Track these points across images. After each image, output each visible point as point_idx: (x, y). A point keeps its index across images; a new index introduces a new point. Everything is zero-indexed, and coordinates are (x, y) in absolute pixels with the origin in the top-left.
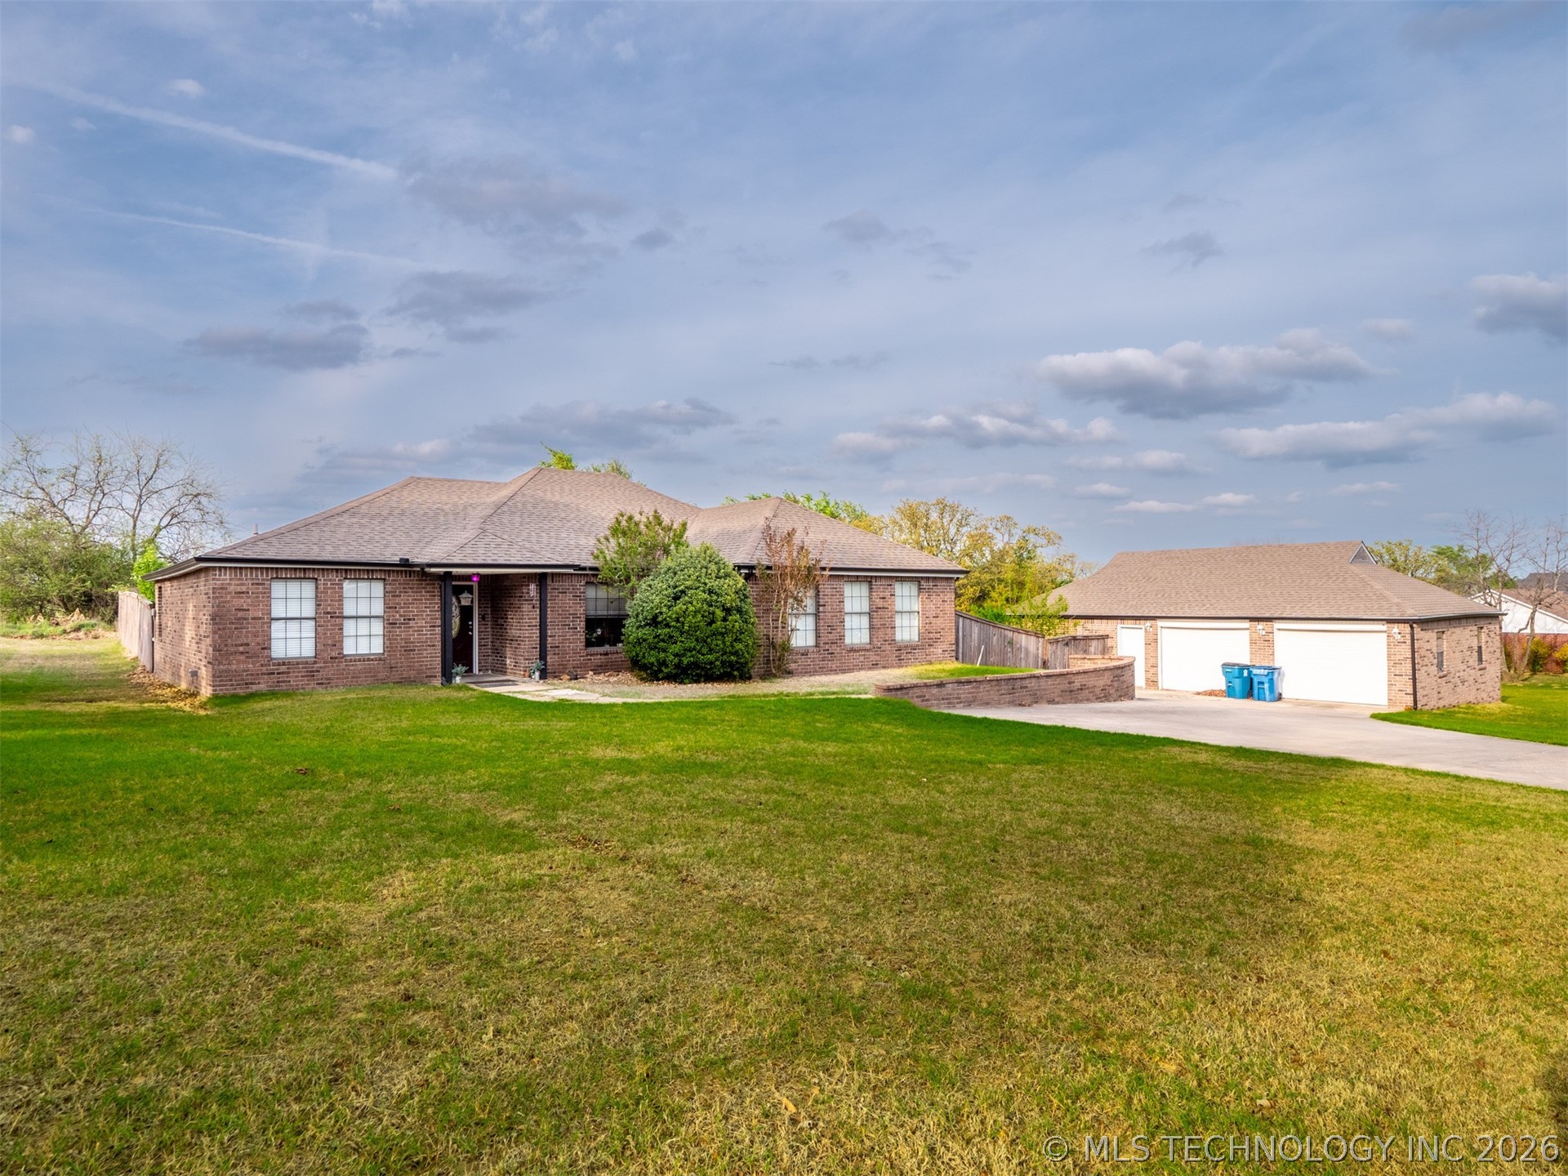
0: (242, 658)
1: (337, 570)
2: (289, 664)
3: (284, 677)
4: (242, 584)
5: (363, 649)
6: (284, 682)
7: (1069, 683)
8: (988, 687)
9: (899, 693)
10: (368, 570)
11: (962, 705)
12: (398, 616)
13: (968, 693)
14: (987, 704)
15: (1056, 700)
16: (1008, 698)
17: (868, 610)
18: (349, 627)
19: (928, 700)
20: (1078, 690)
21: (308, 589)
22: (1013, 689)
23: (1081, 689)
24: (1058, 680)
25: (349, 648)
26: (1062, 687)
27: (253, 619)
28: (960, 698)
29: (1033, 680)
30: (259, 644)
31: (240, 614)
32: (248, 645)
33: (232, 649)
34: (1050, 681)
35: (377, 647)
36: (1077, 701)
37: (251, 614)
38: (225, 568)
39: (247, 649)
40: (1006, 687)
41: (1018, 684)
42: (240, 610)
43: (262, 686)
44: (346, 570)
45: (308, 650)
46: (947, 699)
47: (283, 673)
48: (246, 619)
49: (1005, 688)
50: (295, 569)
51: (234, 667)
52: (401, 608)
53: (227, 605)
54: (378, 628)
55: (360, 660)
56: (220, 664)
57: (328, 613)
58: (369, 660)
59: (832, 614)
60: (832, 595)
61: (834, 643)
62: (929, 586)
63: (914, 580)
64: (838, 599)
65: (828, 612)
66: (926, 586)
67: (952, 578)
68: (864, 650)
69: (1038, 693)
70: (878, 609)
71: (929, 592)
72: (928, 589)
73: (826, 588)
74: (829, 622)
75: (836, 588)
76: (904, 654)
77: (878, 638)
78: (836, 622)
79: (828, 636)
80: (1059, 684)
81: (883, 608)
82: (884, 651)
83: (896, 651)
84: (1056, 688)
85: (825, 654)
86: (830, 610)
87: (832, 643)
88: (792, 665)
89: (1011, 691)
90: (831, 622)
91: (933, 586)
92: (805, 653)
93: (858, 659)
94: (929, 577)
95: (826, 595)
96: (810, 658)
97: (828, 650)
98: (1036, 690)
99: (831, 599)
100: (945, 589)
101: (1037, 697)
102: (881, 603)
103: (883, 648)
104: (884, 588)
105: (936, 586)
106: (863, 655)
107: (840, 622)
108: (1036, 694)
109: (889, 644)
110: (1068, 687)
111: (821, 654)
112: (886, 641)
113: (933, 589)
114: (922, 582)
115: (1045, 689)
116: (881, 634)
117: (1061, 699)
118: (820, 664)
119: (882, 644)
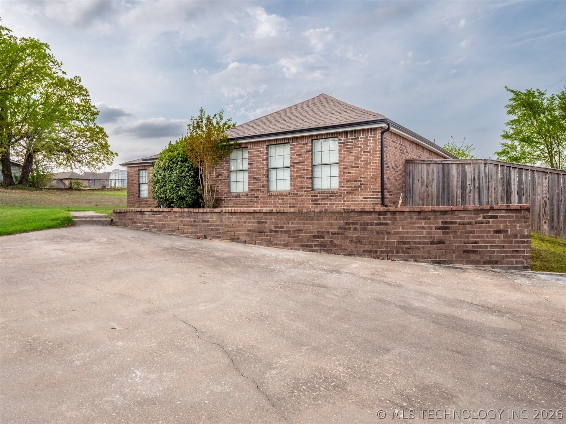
7: (259, 223)
8: (173, 217)
11: (156, 230)
13: (159, 221)
14: (173, 231)
15: (242, 238)
16: (190, 229)
17: (290, 165)
19: (135, 222)
20: (271, 231)
22: (195, 221)
23: (276, 232)
24: (244, 219)
26: (249, 226)
28: (154, 224)
29: (215, 216)
34: (234, 219)
40: (188, 219)
41: (200, 218)
46: (146, 223)
49: (186, 220)
59: (257, 170)
60: (258, 156)
61: (259, 190)
62: (347, 139)
63: (331, 136)
64: (262, 158)
65: (255, 168)
66: (344, 140)
67: (376, 129)
68: (282, 195)
69: (220, 228)
70: (297, 163)
71: (347, 145)
72: (347, 142)
73: (252, 152)
74: (254, 175)
75: (260, 151)
76: (320, 199)
77: (295, 186)
78: (260, 175)
79: (254, 185)
80: (245, 222)
81: (299, 162)
82: (300, 196)
83: (312, 196)
84: (242, 226)
85: (252, 197)
86: (255, 166)
87: (257, 190)
88: (230, 203)
89: (193, 223)
90: (256, 175)
91: (352, 139)
92: (238, 196)
93: (278, 202)
94: (347, 132)
95: (252, 157)
96: (242, 200)
97: (254, 194)
98: (219, 225)
99: (256, 159)
100: (367, 140)
101: (220, 233)
102: (297, 159)
103: (300, 194)
104: (300, 147)
105: (356, 138)
106: (282, 199)
107: (262, 175)
108: (218, 230)
109: (305, 191)
110: (258, 227)
111: (249, 197)
112: (302, 188)
113: (352, 142)
114: (340, 137)
115: (228, 226)
116: (297, 183)
117: (248, 239)
118: (248, 204)
119: (298, 191)
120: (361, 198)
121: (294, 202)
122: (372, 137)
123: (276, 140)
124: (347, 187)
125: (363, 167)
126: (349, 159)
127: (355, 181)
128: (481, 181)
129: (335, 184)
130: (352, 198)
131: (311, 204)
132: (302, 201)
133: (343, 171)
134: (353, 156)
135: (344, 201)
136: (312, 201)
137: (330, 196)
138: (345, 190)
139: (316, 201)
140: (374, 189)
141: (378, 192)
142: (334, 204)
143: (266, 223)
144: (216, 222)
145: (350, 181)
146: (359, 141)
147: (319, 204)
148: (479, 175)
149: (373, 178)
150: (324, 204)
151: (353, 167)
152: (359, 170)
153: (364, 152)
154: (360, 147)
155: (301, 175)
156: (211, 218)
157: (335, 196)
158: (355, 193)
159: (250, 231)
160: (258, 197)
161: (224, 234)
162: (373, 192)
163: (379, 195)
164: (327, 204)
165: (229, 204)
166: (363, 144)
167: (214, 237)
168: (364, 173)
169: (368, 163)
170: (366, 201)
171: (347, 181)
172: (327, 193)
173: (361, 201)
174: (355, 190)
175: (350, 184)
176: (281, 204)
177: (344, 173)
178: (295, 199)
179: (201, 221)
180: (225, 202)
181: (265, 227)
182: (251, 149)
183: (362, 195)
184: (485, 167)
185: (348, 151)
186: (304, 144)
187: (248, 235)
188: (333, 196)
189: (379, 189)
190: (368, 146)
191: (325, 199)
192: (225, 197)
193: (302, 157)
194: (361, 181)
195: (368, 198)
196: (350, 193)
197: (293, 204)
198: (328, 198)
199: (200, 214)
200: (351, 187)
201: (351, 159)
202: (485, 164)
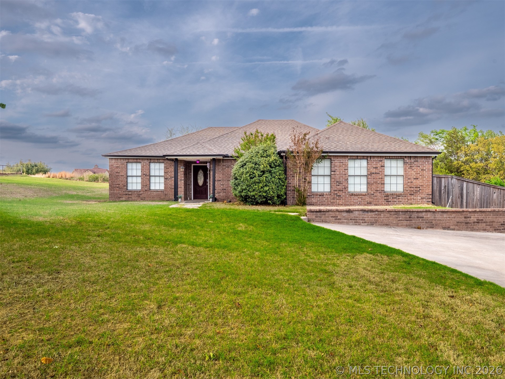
0: (118, 189)
1: (147, 159)
2: (133, 192)
3: (130, 196)
4: (117, 164)
5: (157, 188)
6: (130, 198)
7: (465, 218)
8: (388, 215)
9: (318, 214)
10: (158, 159)
11: (366, 224)
12: (168, 176)
13: (371, 217)
14: (387, 225)
15: (452, 227)
16: (405, 223)
17: (366, 174)
18: (152, 179)
20: (474, 222)
21: (139, 166)
22: (410, 217)
23: (478, 223)
24: (453, 215)
25: (152, 187)
26: (458, 220)
27: (121, 176)
28: (364, 220)
29: (429, 214)
30: (123, 184)
31: (117, 174)
32: (119, 184)
33: (115, 186)
35: (162, 187)
36: (473, 230)
37: (120, 174)
38: (113, 159)
39: (119, 186)
40: (404, 216)
41: (415, 215)
42: (117, 173)
43: (124, 199)
44: (150, 159)
45: (139, 187)
46: (354, 220)
47: (130, 195)
48: (119, 176)
49: (402, 217)
50: (134, 159)
51: (115, 192)
52: (169, 173)
53: (113, 171)
54: (162, 180)
55: (155, 192)
56: (111, 190)
57: (144, 174)
58: (158, 191)
59: (340, 176)
60: (340, 166)
61: (341, 191)
62: (410, 161)
63: (399, 158)
64: (344, 168)
65: (337, 175)
66: (409, 161)
67: (430, 157)
68: (362, 195)
69: (434, 222)
70: (373, 173)
71: (411, 165)
72: (410, 163)
73: (336, 163)
74: (337, 180)
75: (343, 162)
76: (390, 198)
77: (372, 189)
78: (343, 180)
79: (337, 187)
80: (455, 218)
81: (375, 173)
82: (376, 196)
83: (385, 196)
84: (451, 220)
85: (335, 196)
86: (338, 173)
87: (340, 191)
88: (314, 200)
89: (408, 219)
90: (339, 180)
91: (414, 161)
92: (322, 195)
93: (357, 199)
94: (411, 156)
95: (336, 166)
96: (325, 198)
97: (337, 194)
98: (432, 220)
99: (339, 168)
100: (424, 163)
101: (433, 225)
102: (374, 171)
103: (375, 194)
104: (376, 163)
105: (416, 161)
106: (361, 198)
107: (344, 180)
108: (432, 222)
109: (379, 193)
110: (464, 220)
111: (332, 196)
112: (377, 191)
113: (414, 163)
114: (406, 159)
115: (440, 220)
116: (374, 187)
117: (457, 227)
118: (331, 201)
119: (374, 193)
120: (419, 198)
121: (371, 200)
122: (427, 161)
123: (357, 156)
124: (410, 191)
125: (421, 179)
126: (411, 174)
127: (416, 188)
128: (449, 188)
129: (400, 189)
130: (414, 198)
131: (384, 201)
132: (377, 199)
133: (408, 180)
134: (415, 172)
135: (408, 200)
136: (384, 200)
137: (398, 196)
138: (409, 193)
139: (388, 200)
140: (428, 193)
141: (430, 195)
142: (401, 201)
143: (471, 217)
144: (430, 217)
145: (412, 187)
146: (418, 163)
147: (390, 201)
148: (448, 184)
149: (427, 186)
150: (394, 201)
151: (414, 179)
152: (418, 181)
153: (421, 170)
154: (419, 167)
155: (377, 182)
156: (425, 215)
157: (402, 196)
158: (416, 195)
159: (458, 222)
160: (341, 196)
161: (436, 225)
162: (427, 195)
163: (431, 196)
164: (396, 201)
165: (312, 201)
166: (421, 165)
167: (427, 228)
168: (421, 182)
169: (424, 177)
170: (422, 200)
171: (410, 187)
172: (396, 194)
173: (419, 200)
174: (415, 193)
175: (413, 189)
176: (360, 201)
177: (408, 182)
178: (371, 198)
179: (416, 217)
180: (308, 199)
181: (470, 220)
182: (334, 161)
183: (420, 196)
184: (452, 180)
185: (411, 168)
186: (379, 161)
187: (457, 225)
188: (400, 196)
189: (431, 193)
190: (424, 166)
191: (395, 198)
192: (308, 196)
193: (378, 170)
194: (419, 188)
195: (423, 198)
196: (412, 195)
197: (370, 201)
198: (396, 198)
199: (416, 213)
200: (412, 191)
201: (413, 173)
202: (452, 178)
